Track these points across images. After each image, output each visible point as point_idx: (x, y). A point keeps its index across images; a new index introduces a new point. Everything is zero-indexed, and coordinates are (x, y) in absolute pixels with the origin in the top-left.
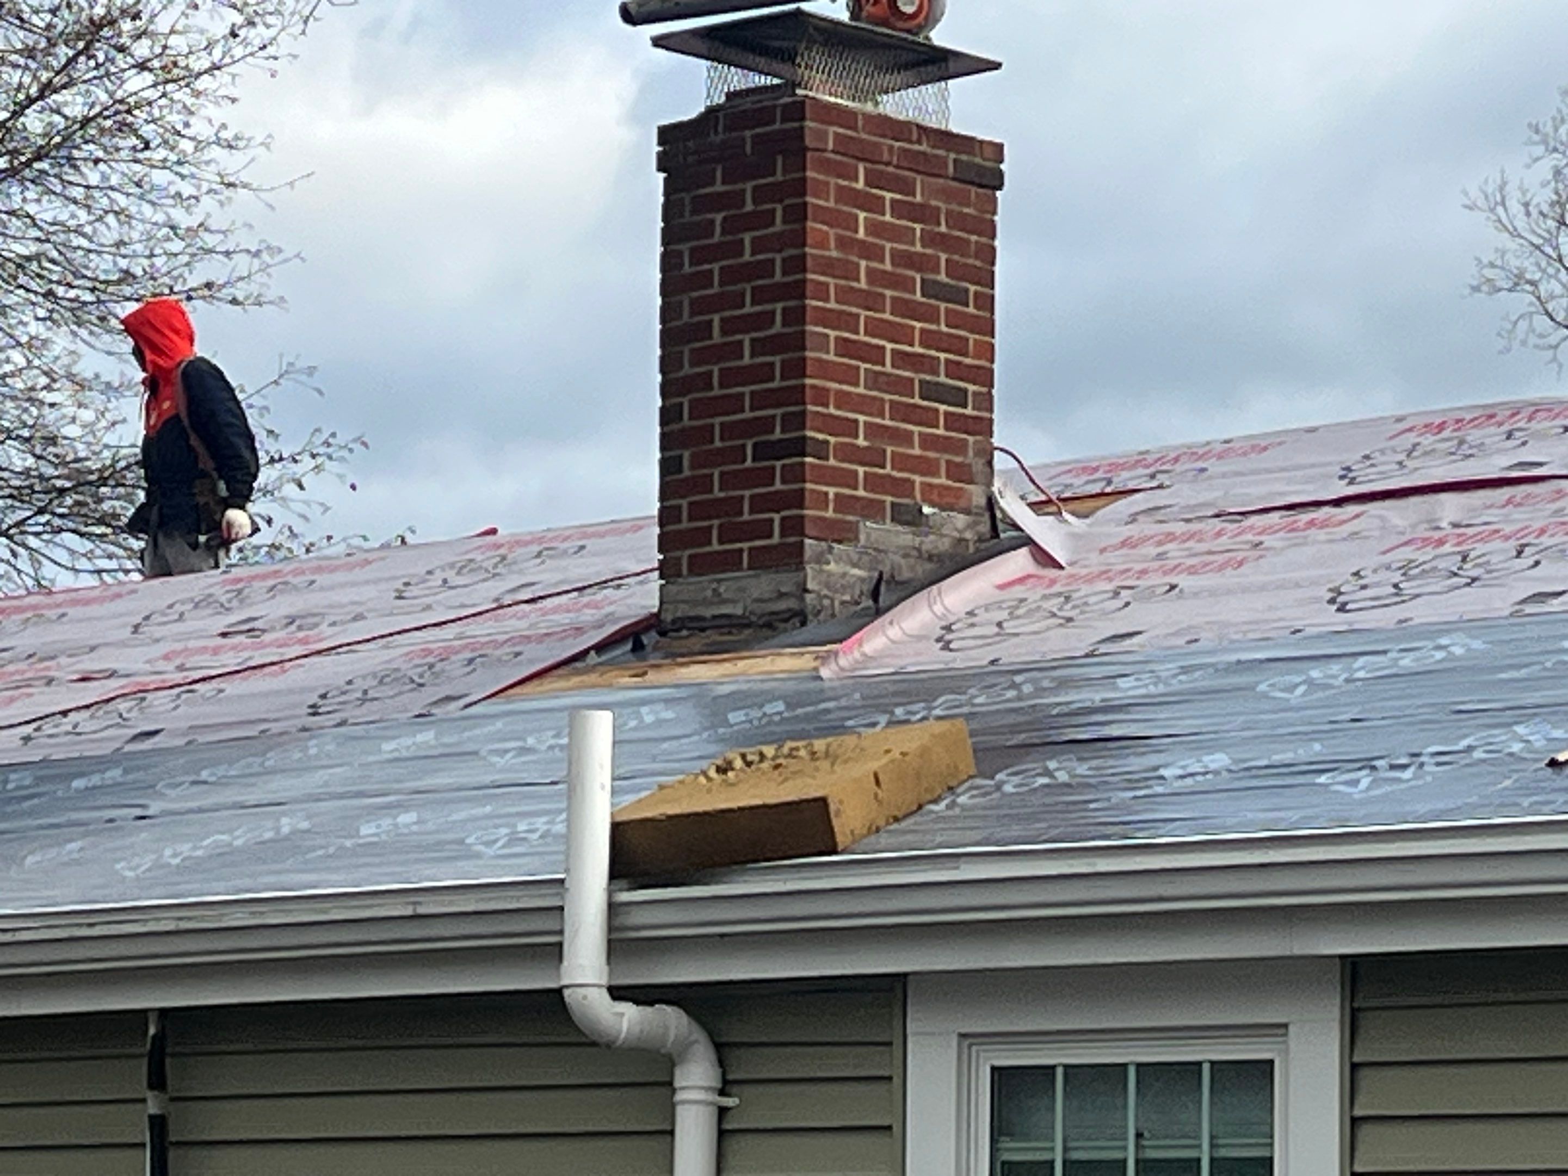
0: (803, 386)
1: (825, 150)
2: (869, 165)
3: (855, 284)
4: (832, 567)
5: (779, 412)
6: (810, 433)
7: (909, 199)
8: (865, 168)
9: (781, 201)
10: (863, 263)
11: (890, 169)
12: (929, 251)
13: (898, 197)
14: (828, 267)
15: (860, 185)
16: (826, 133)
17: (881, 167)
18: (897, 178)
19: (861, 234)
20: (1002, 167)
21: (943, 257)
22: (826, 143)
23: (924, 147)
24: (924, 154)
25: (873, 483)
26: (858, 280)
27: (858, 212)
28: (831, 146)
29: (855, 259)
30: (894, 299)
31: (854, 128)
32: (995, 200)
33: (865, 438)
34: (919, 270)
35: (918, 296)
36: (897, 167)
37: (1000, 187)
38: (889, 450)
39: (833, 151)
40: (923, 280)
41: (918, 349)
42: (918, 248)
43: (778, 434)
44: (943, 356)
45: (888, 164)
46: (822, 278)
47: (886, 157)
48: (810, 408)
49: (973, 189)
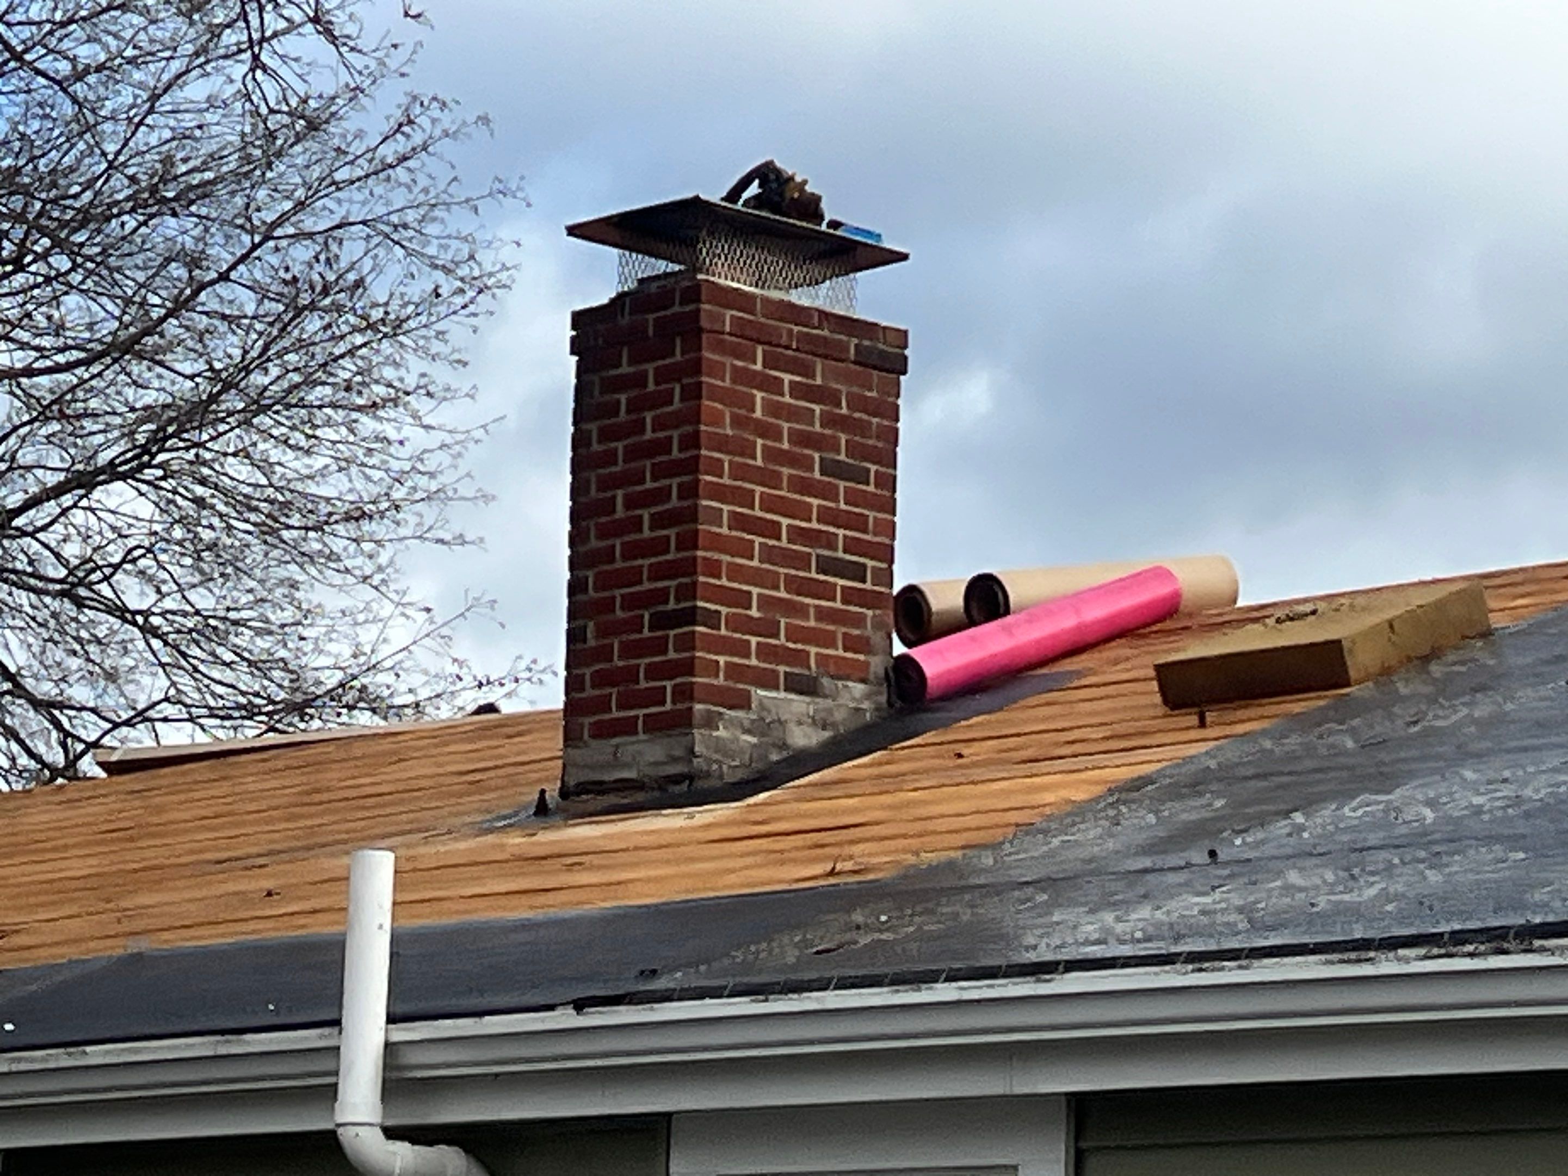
0: (695, 558)
1: (723, 333)
2: (766, 347)
3: (751, 462)
4: (722, 733)
5: (673, 583)
6: (700, 604)
7: (810, 382)
8: (764, 351)
9: (679, 380)
10: (760, 442)
11: (790, 352)
12: (828, 432)
13: (798, 379)
14: (722, 444)
15: (758, 367)
16: (724, 315)
17: (780, 350)
18: (795, 359)
19: (758, 414)
20: (907, 352)
21: (843, 438)
22: (724, 325)
23: (826, 333)
24: (825, 338)
25: (765, 652)
26: (755, 458)
27: (755, 392)
28: (728, 329)
29: (751, 438)
30: (790, 477)
31: (752, 313)
32: (898, 384)
33: (759, 609)
34: (819, 449)
35: (817, 475)
36: (797, 350)
37: (904, 372)
38: (783, 622)
39: (730, 334)
40: (822, 459)
41: (814, 525)
42: (817, 428)
43: (672, 605)
44: (841, 532)
45: (788, 347)
46: (717, 455)
47: (784, 340)
48: (702, 579)
49: (875, 372)
